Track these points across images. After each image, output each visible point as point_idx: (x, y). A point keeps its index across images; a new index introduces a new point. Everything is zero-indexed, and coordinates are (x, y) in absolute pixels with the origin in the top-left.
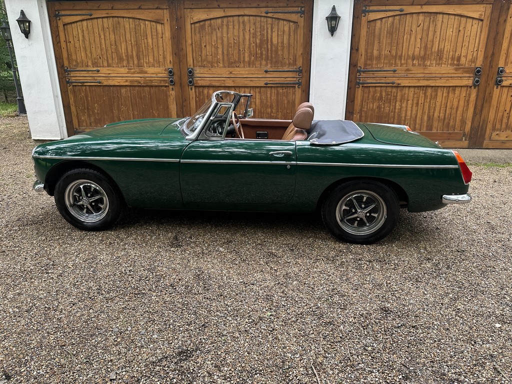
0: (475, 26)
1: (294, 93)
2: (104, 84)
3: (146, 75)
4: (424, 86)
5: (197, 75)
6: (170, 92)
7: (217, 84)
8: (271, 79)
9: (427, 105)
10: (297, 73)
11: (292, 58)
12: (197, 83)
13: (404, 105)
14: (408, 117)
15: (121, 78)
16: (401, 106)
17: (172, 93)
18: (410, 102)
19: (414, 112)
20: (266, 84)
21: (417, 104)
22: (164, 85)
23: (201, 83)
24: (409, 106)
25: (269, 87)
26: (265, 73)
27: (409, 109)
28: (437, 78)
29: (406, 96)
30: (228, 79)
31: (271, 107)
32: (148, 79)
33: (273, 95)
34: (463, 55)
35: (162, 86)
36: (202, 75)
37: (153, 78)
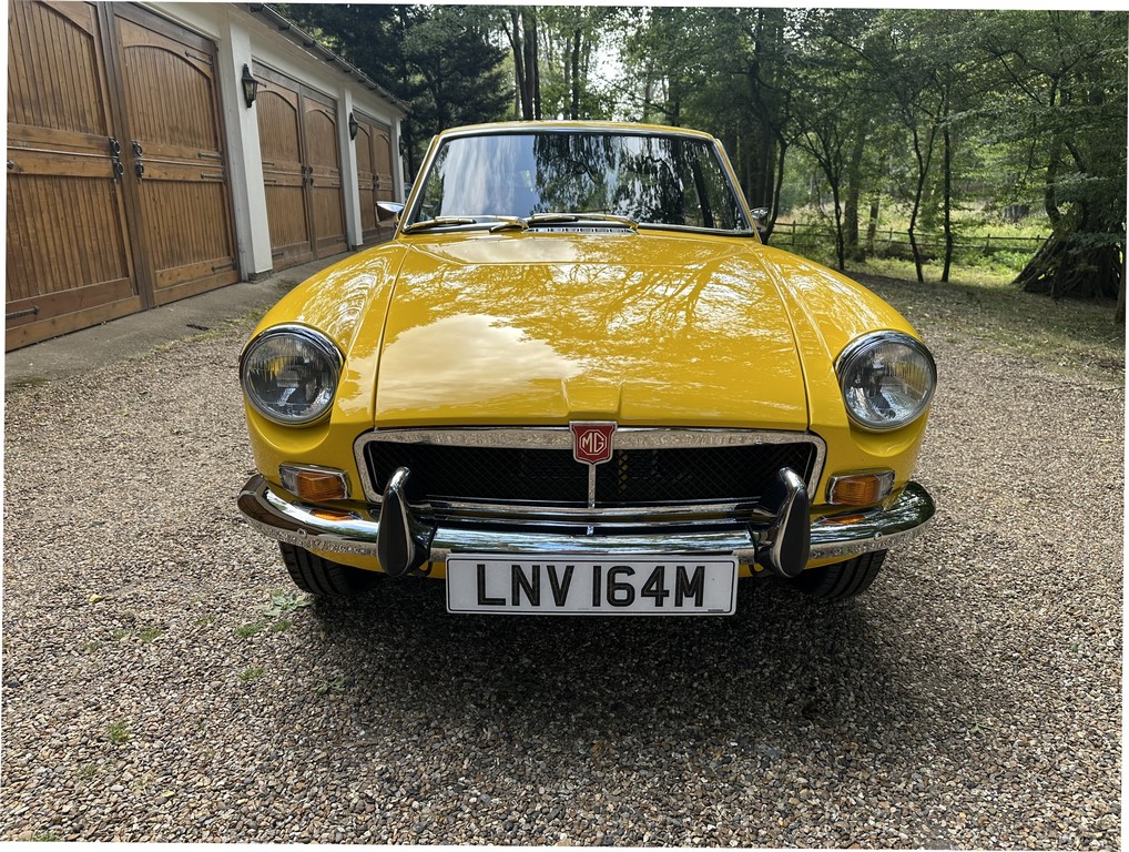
0: (85, 46)
4: (55, 176)
9: (70, 220)
13: (39, 225)
14: (53, 256)
16: (35, 228)
18: (45, 215)
19: (57, 242)
21: (57, 218)
24: (47, 227)
27: (49, 234)
28: (69, 158)
29: (36, 200)
34: (86, 108)
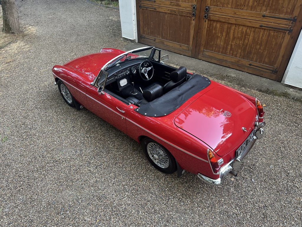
1: (283, 38)
2: (157, 11)
3: (180, 8)
5: (211, 12)
6: (192, 21)
7: (223, 20)
8: (266, 23)
10: (291, 22)
11: (290, 7)
12: (210, 18)
15: (166, 8)
17: (193, 22)
20: (261, 26)
22: (189, 16)
23: (212, 18)
25: (263, 29)
26: (262, 17)
30: (232, 18)
31: (261, 45)
32: (180, 10)
33: (265, 36)
35: (188, 16)
36: (215, 12)
37: (183, 11)
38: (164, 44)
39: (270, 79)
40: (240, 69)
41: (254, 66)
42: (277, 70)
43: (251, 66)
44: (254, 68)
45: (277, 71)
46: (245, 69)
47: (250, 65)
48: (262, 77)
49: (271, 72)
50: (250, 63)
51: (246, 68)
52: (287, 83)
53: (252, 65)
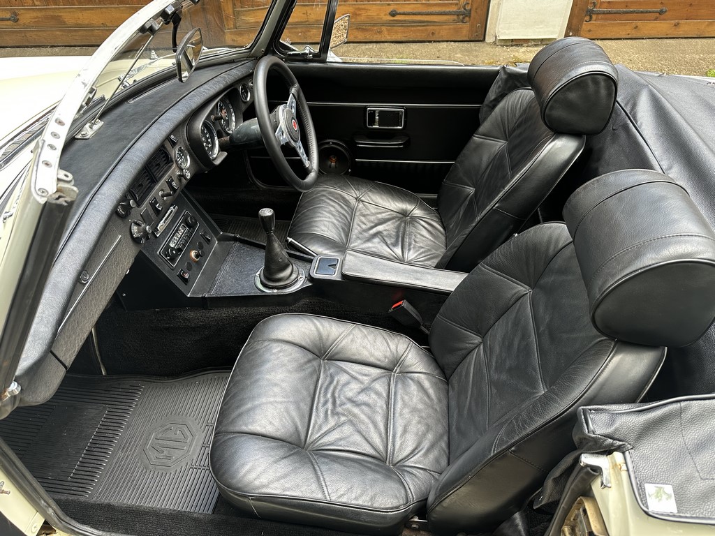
38: (63, 23)
39: (455, 41)
40: (369, 37)
41: (404, 14)
42: (468, 8)
43: (398, 18)
44: (405, 21)
45: (470, 10)
46: (380, 32)
47: (393, 14)
48: (434, 42)
49: (455, 17)
50: (391, 8)
51: (384, 28)
52: (505, 34)
53: (400, 14)
